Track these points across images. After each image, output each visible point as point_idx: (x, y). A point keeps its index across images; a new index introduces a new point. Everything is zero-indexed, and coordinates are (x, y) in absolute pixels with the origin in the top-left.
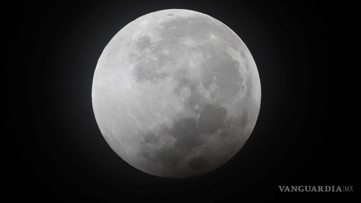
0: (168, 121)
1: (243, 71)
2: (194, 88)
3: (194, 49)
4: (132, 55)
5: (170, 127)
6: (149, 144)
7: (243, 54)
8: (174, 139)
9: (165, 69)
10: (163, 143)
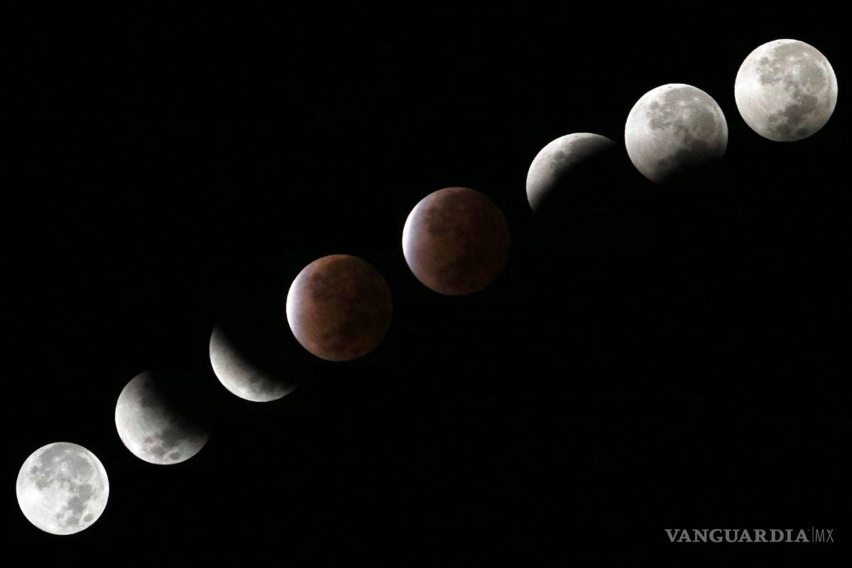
0: (673, 152)
1: (716, 119)
2: (796, 86)
3: (795, 63)
4: (758, 69)
5: (674, 156)
6: (773, 123)
7: (715, 108)
8: (786, 119)
9: (778, 76)
10: (780, 121)
